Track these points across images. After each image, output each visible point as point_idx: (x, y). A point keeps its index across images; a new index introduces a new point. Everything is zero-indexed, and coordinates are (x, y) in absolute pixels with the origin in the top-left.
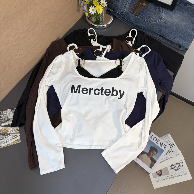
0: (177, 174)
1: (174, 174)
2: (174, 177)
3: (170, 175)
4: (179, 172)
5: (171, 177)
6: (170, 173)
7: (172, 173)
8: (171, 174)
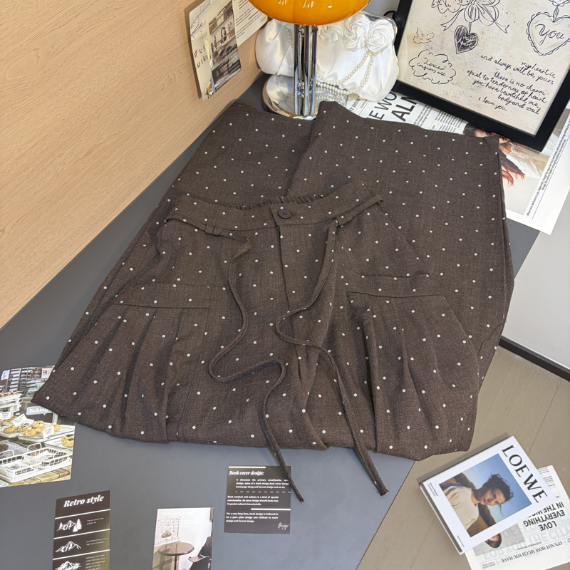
0: (547, 541)
1: (538, 541)
2: (538, 550)
3: (528, 543)
4: (554, 535)
5: (530, 549)
6: (526, 539)
7: (532, 538)
8: (530, 540)
